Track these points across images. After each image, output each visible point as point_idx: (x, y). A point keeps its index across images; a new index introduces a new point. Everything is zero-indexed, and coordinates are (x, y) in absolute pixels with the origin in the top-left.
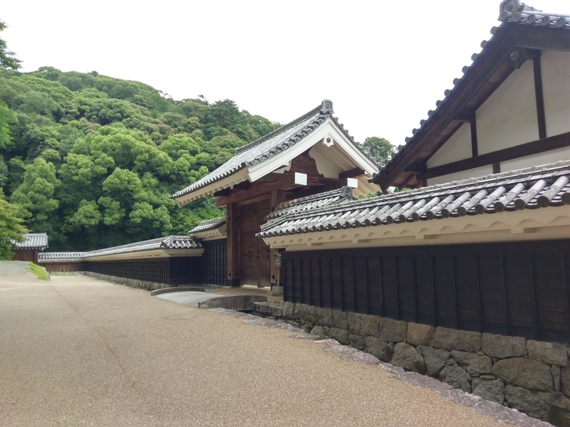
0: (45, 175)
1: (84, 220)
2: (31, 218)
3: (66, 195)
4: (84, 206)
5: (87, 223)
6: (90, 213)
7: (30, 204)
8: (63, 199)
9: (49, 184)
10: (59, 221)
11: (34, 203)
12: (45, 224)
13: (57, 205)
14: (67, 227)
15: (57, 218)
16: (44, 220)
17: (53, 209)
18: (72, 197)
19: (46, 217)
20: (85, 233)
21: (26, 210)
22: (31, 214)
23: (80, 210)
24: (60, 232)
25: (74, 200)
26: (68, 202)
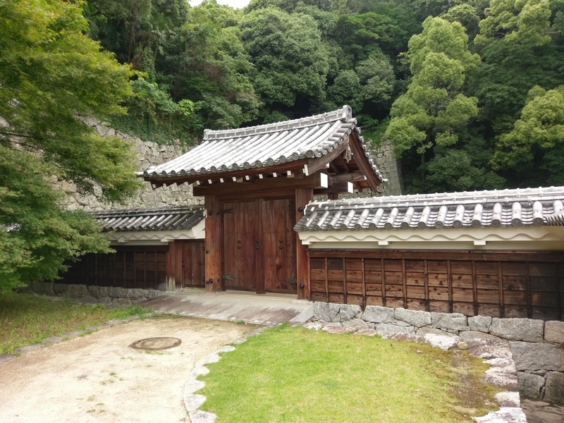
0: (440, 42)
1: (540, 131)
2: (425, 142)
3: (494, 86)
4: (537, 98)
5: (548, 136)
6: (555, 109)
7: (422, 115)
8: (488, 95)
9: (451, 61)
10: (484, 148)
11: (429, 114)
12: (454, 153)
13: (475, 110)
14: (502, 157)
15: (481, 141)
16: (452, 146)
17: (466, 117)
18: (506, 87)
19: (453, 138)
20: (544, 167)
21: (412, 128)
22: (423, 135)
23: (530, 108)
24: (489, 169)
25: (513, 94)
26: (498, 100)
